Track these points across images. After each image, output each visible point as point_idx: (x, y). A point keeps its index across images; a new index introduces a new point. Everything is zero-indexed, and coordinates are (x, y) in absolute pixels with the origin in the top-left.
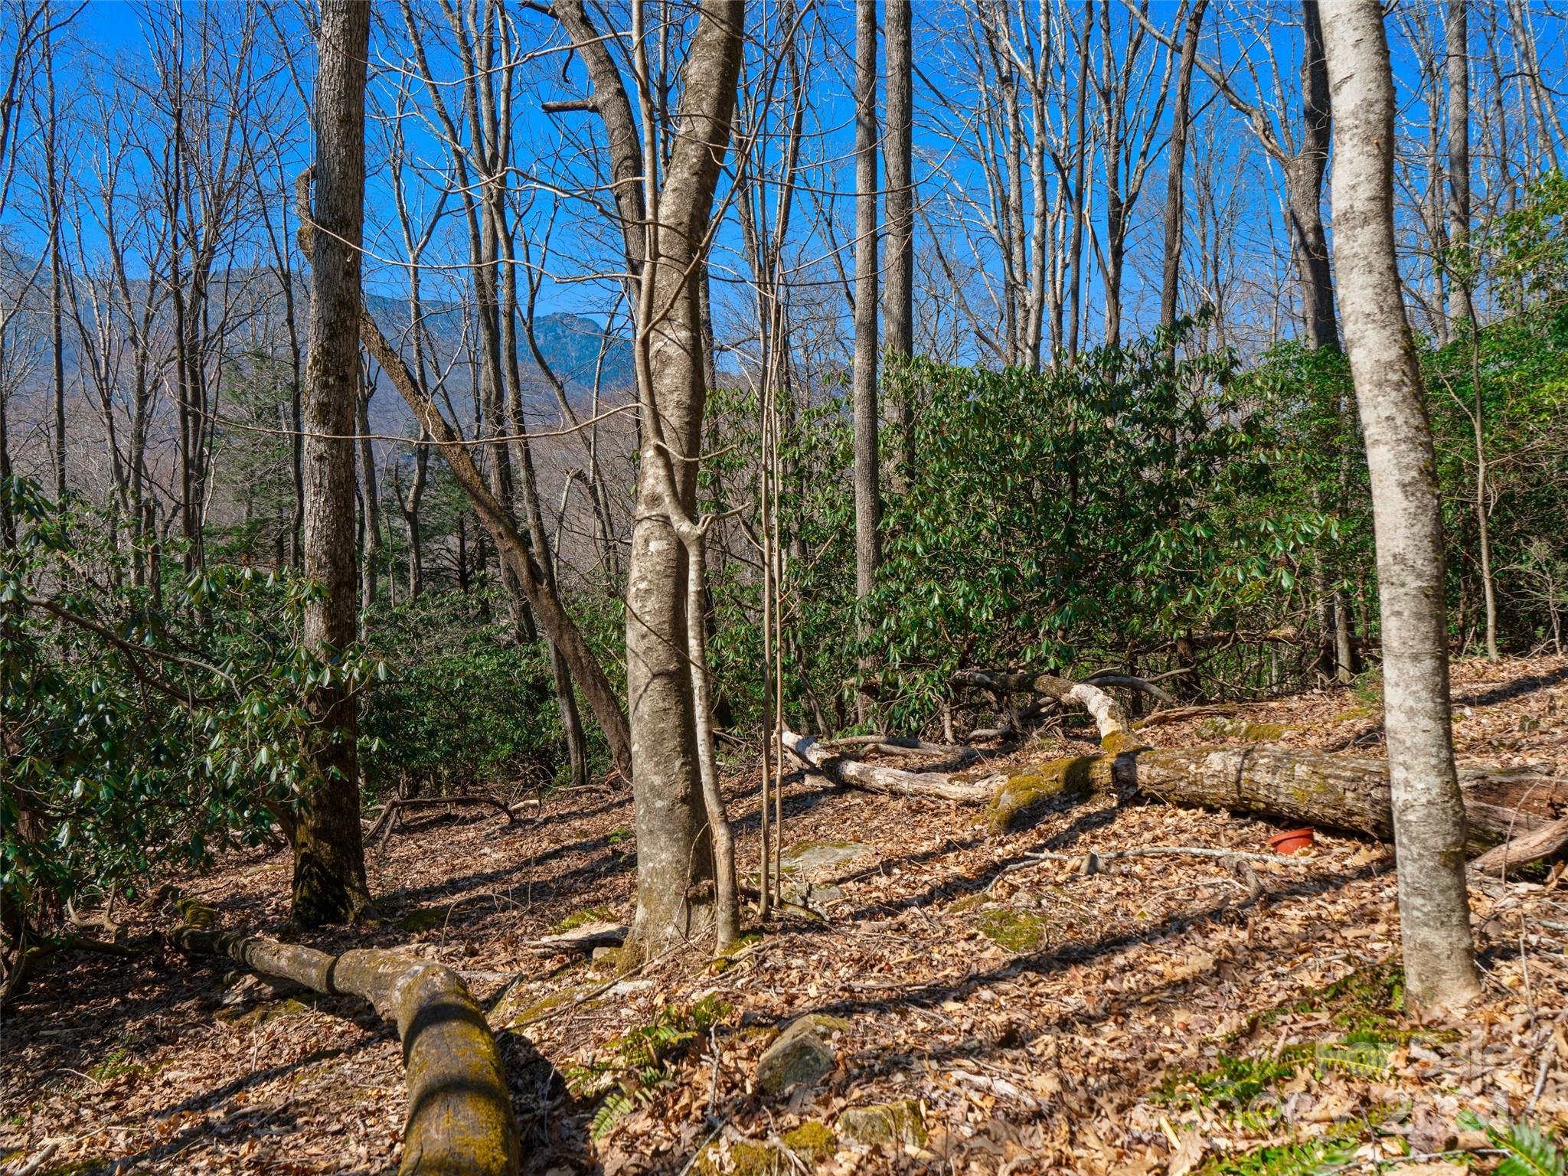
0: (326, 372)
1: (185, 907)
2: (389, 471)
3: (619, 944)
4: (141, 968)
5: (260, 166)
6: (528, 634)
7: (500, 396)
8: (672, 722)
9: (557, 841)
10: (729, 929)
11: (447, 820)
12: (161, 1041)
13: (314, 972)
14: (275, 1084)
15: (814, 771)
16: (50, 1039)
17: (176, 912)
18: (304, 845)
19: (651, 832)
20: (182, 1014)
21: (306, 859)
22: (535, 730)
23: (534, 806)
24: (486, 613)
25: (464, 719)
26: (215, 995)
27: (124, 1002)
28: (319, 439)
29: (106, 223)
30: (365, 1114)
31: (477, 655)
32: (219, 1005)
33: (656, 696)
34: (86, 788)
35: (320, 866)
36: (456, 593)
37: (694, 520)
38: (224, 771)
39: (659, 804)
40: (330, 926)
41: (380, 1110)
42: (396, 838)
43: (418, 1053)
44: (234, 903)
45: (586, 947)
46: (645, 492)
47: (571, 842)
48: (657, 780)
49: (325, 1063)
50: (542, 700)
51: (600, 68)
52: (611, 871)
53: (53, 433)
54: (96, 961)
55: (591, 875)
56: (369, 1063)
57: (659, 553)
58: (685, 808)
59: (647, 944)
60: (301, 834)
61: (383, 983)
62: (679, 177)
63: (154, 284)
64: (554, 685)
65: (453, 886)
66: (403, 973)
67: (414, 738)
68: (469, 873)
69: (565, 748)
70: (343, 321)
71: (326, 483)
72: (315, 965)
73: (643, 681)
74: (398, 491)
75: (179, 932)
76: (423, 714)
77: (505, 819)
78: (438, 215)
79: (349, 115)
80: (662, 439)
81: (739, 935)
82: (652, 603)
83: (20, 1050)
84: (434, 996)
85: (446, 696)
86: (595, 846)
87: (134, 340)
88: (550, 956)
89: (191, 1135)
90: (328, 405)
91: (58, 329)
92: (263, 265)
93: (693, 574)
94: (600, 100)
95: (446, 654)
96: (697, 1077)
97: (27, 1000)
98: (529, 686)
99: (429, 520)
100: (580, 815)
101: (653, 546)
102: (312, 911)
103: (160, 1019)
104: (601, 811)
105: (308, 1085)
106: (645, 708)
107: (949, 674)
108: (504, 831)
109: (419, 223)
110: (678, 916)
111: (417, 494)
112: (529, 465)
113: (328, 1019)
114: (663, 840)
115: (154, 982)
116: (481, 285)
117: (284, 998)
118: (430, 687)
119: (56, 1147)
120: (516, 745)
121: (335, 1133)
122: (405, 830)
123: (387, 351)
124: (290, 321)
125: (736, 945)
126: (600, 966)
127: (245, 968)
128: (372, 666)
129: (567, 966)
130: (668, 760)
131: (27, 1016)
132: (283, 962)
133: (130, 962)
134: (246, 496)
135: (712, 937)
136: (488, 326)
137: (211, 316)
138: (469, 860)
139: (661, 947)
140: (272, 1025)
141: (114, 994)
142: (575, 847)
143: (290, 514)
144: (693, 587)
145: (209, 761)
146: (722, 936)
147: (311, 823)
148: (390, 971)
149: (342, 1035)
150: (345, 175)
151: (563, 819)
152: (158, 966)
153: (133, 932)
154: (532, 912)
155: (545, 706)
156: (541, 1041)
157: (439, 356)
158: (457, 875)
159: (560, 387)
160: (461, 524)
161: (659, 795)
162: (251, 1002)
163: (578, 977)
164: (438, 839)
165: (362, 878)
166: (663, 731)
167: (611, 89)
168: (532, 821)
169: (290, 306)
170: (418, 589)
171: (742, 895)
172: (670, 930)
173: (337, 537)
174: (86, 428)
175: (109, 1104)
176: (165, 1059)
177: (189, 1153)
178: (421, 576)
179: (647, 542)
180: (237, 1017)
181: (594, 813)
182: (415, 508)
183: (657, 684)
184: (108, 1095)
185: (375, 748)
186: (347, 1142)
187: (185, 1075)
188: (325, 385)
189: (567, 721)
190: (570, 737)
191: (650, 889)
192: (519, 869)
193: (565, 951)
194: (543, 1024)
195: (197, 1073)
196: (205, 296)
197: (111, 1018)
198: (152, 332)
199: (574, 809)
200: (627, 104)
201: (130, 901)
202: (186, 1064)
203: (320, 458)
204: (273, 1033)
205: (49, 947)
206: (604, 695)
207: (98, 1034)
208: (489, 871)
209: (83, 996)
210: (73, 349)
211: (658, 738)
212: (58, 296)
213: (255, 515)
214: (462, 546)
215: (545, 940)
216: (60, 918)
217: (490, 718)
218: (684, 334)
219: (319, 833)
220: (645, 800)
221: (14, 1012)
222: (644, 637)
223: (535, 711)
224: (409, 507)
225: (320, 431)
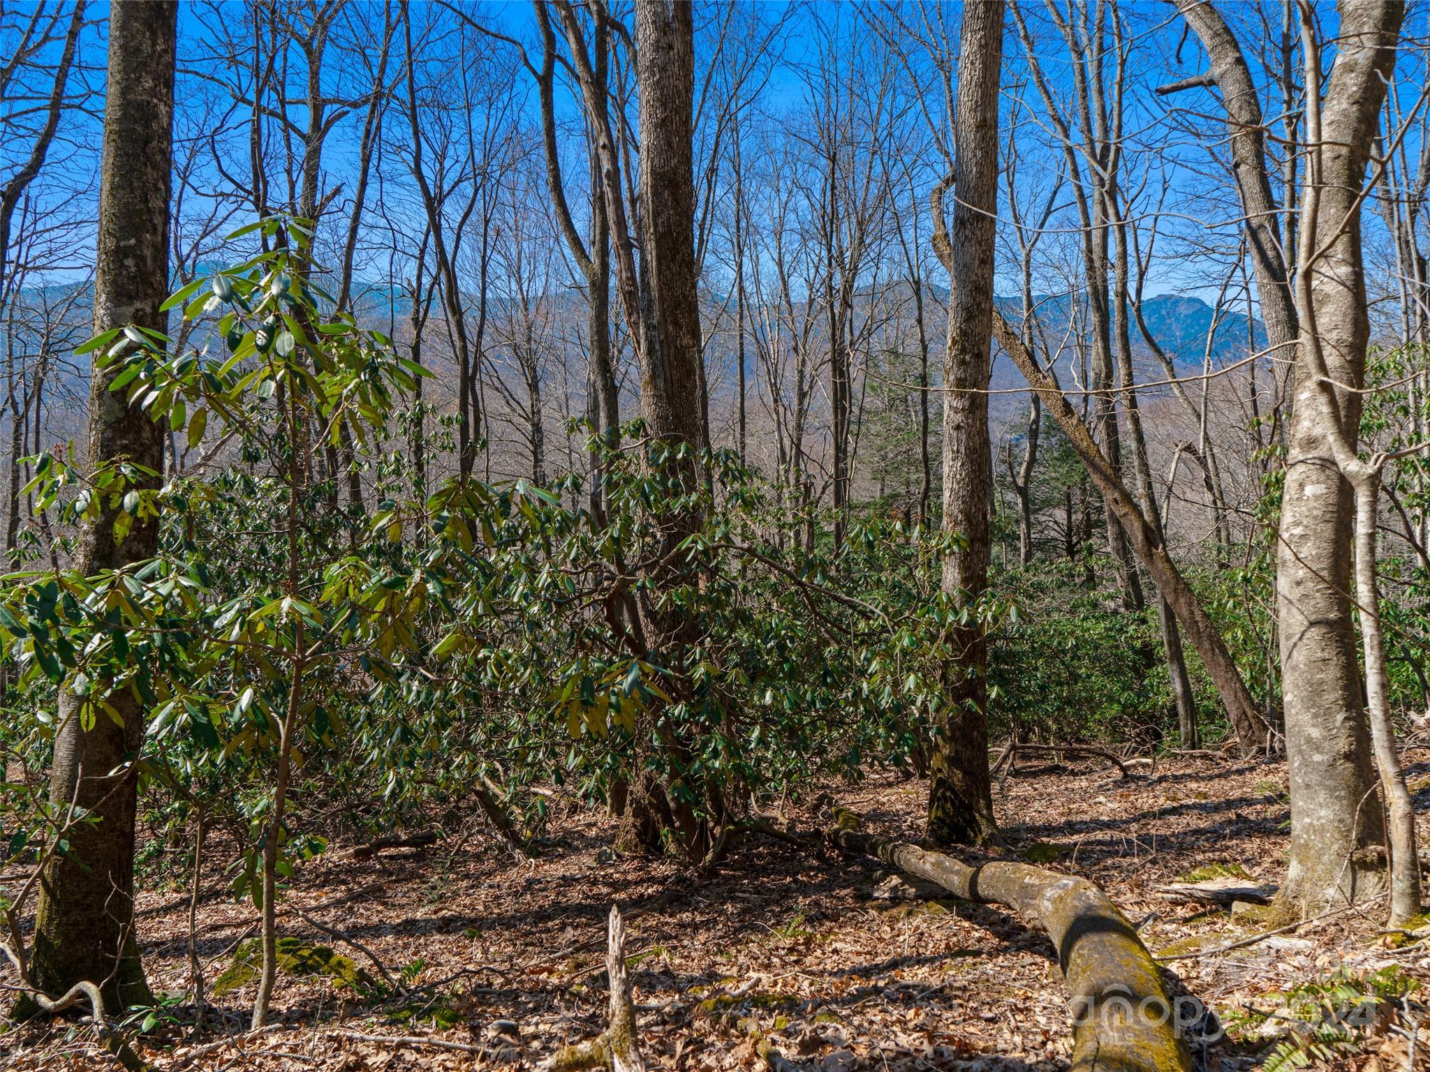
0: (963, 351)
1: (838, 813)
2: (1003, 449)
3: (1263, 902)
4: (807, 857)
5: (896, 191)
6: (1136, 601)
7: (1109, 375)
8: (1332, 673)
9: (1174, 799)
10: (1407, 901)
11: (1055, 770)
12: (826, 917)
13: (956, 879)
14: (925, 969)
16: (743, 900)
17: (830, 817)
18: (940, 770)
19: (1308, 786)
20: (841, 899)
21: (940, 783)
22: (1143, 693)
23: (1147, 765)
24: (1091, 580)
25: (1075, 677)
26: (866, 888)
27: (795, 881)
28: (956, 411)
29: (776, 256)
30: (1015, 1010)
31: (1085, 619)
32: (869, 897)
33: (1313, 645)
34: (774, 698)
35: (954, 792)
36: (1063, 561)
37: (1364, 458)
38: (877, 696)
39: (1317, 758)
40: (960, 846)
41: (1027, 1009)
42: (1010, 780)
43: (1080, 956)
44: (876, 816)
45: (1224, 900)
46: (1299, 436)
47: (1190, 802)
48: (1315, 733)
49: (970, 960)
50: (1150, 665)
51: (1217, 40)
52: (1236, 834)
53: (738, 430)
54: (773, 845)
55: (1215, 835)
56: (1010, 969)
57: (1316, 497)
58: (1349, 765)
59: (1303, 903)
60: (935, 762)
61: (1030, 893)
62: (1339, 107)
63: (811, 301)
64: (1164, 651)
65: (1071, 828)
66: (1051, 885)
67: (1027, 690)
68: (1086, 818)
69: (1173, 712)
70: (979, 304)
71: (962, 449)
72: (957, 873)
73: (1298, 630)
74: (1011, 468)
75: (837, 832)
76: (1036, 669)
77: (1117, 773)
78: (1048, 213)
79: (985, 120)
80: (1327, 374)
81: (1419, 910)
82: (1307, 551)
83: (723, 904)
84: (1090, 907)
85: (1060, 652)
86: (1217, 808)
87: (796, 349)
88: (1183, 904)
89: (862, 994)
90: (965, 379)
91: (742, 344)
92: (895, 278)
93: (1362, 515)
94: (1216, 72)
95: (1055, 616)
96: (1386, 1047)
97: (726, 866)
98: (1136, 652)
99: (1039, 493)
100: (1196, 777)
101: (1309, 490)
102: (946, 830)
103: (825, 902)
104: (1219, 776)
105: (957, 974)
106: (1300, 657)
108: (1117, 784)
109: (1030, 224)
110: (1341, 876)
111: (1028, 470)
112: (1140, 439)
113: (966, 924)
114: (1322, 796)
115: (818, 869)
116: (1091, 268)
117: (926, 900)
118: (1043, 644)
119: (759, 980)
120: (1124, 707)
121: (989, 1020)
122: (1017, 773)
123: (1009, 334)
124: (920, 321)
125: (1416, 920)
126: (1240, 920)
127: (892, 868)
128: (1003, 612)
129: (1204, 915)
130: (1328, 713)
131: (727, 879)
132: (928, 867)
133: (799, 850)
134: (880, 475)
135: (1384, 907)
136: (1099, 309)
137: (855, 323)
138: (1085, 806)
139: (1320, 908)
140: (917, 921)
141: (788, 874)
142: (1194, 806)
143: (917, 490)
145: (865, 685)
146: (1399, 907)
147: (946, 751)
148: (1037, 882)
149: (980, 940)
150: (980, 173)
151: (1177, 779)
152: (820, 856)
153: (799, 828)
154: (1154, 862)
155: (1153, 671)
156: (1188, 978)
157: (1049, 341)
158: (1074, 818)
159: (1169, 363)
160: (1068, 497)
161: (1318, 749)
162: (896, 899)
163: (1217, 927)
164: (1051, 785)
165: (989, 807)
166: (1322, 682)
167: (1229, 60)
168: (1145, 778)
169: (920, 308)
170: (1028, 557)
172: (1331, 892)
173: (971, 497)
174: (761, 423)
175: (793, 958)
176: (830, 931)
177: (864, 1006)
178: (1031, 546)
179: (1302, 486)
180: (886, 909)
181: (1211, 778)
182: (1026, 483)
183: (1315, 633)
184: (791, 950)
185: (993, 695)
186: (1000, 1030)
187: (849, 948)
188: (963, 363)
189: (1178, 687)
190: (1180, 704)
191: (1306, 846)
192: (1136, 820)
193: (1200, 901)
194: (1189, 962)
195: (858, 948)
196: (851, 307)
197: (786, 893)
198: (810, 339)
199: (1188, 771)
200: (1246, 72)
201: (795, 803)
202: (849, 939)
203: (958, 428)
204: (918, 927)
205: (739, 825)
206: (1221, 660)
207: (777, 903)
208: (1105, 818)
209: (764, 871)
210: (752, 361)
211: (1316, 691)
212: (741, 318)
213: (888, 491)
214: (1069, 517)
215: (1176, 886)
216: (746, 807)
217: (1097, 680)
218: (1344, 270)
219: (953, 761)
220: (1300, 752)
221: (717, 875)
222: (1298, 583)
223: (1141, 677)
224: (1020, 482)
225: (958, 404)
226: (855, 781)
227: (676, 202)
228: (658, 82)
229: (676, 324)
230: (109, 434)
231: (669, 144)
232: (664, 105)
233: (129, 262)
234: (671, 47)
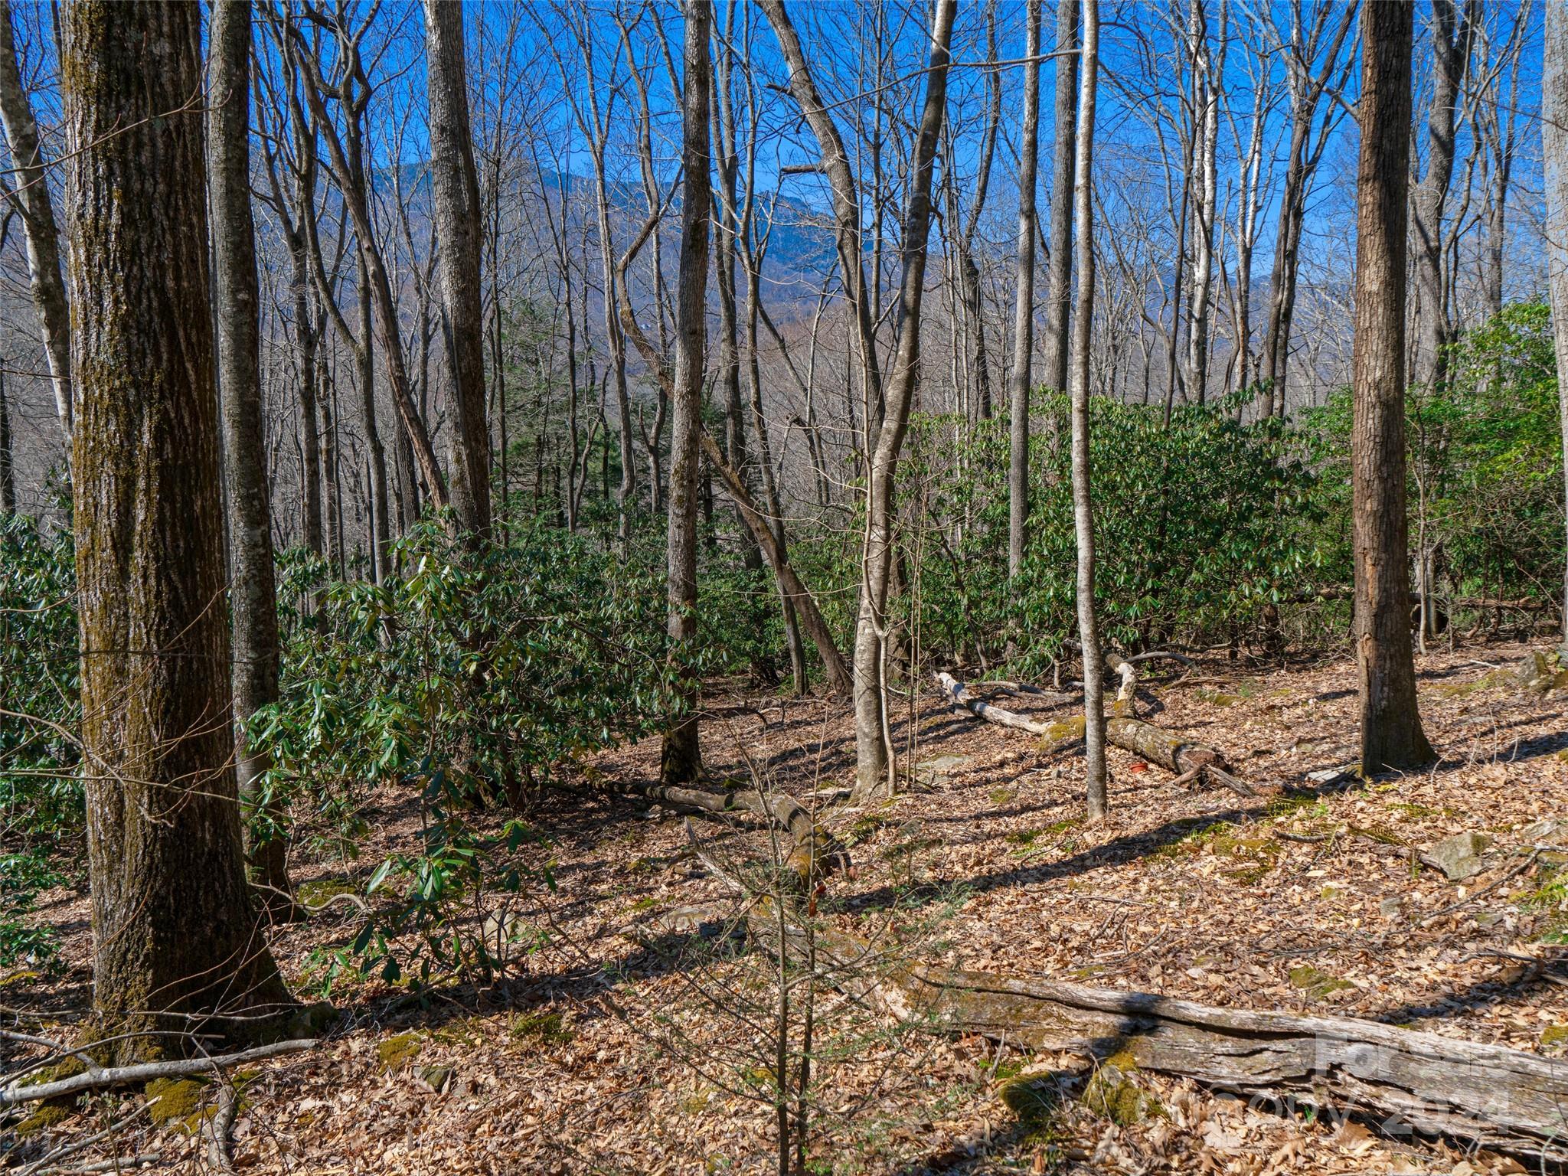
0: (682, 479)
15: (961, 707)
28: (678, 516)
32: (643, 818)
35: (679, 752)
39: (867, 740)
50: (766, 616)
57: (868, 637)
69: (786, 658)
77: (756, 719)
81: (896, 793)
82: (866, 656)
93: (883, 652)
98: (758, 608)
101: (866, 633)
107: (1062, 640)
144: (882, 657)
155: (768, 622)
165: (699, 758)
167: (836, 156)
168: (779, 725)
171: (899, 775)
179: (864, 631)
181: (820, 721)
188: (682, 485)
189: (792, 641)
190: (794, 654)
191: (862, 774)
203: (679, 527)
218: (883, 532)
223: (761, 625)
225: (679, 512)
226: (589, 742)
227: (474, 350)
228: (457, 260)
229: (477, 441)
230: (255, 606)
231: (468, 307)
232: (463, 277)
233: (256, 503)
234: (467, 233)
